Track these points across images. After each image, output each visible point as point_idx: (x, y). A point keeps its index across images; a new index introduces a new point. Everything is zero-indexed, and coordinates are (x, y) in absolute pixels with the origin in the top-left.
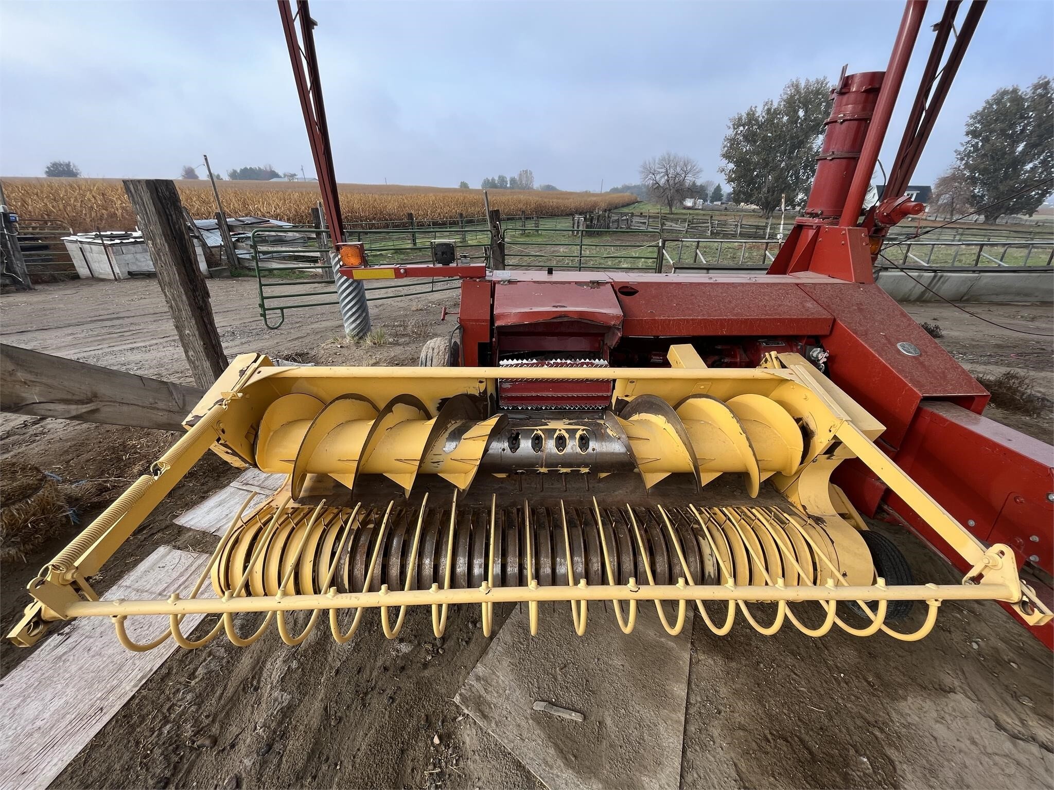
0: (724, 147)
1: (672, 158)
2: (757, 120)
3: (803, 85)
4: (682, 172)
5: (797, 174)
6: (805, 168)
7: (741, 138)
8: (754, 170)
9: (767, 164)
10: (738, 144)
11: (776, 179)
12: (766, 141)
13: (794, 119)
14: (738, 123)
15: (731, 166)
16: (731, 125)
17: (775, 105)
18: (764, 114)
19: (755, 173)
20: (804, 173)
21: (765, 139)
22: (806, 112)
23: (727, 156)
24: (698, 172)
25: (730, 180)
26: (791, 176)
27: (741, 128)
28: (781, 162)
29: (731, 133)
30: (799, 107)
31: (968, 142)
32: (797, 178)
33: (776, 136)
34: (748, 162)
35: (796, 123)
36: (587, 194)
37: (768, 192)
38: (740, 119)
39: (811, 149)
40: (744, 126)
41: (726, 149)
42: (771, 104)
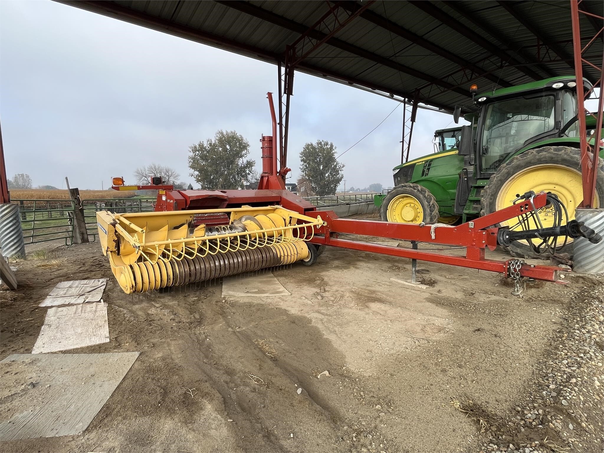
0: (190, 162)
1: (157, 167)
2: (205, 149)
3: (225, 133)
4: (165, 176)
5: (234, 177)
6: (238, 174)
7: (199, 158)
8: (211, 175)
9: (217, 172)
10: (197, 161)
11: (225, 180)
12: (213, 160)
13: (225, 150)
14: (195, 150)
15: (197, 173)
16: (190, 150)
17: (213, 142)
18: (208, 146)
19: (212, 177)
20: (238, 177)
21: (212, 159)
22: (230, 147)
23: (192, 167)
24: (177, 176)
25: (198, 181)
26: (232, 179)
27: (197, 152)
28: (225, 171)
29: (192, 154)
30: (226, 144)
31: (303, 164)
32: (235, 179)
33: (218, 157)
34: (206, 171)
35: (227, 151)
36: (90, 191)
38: (195, 147)
39: (238, 165)
40: (198, 151)
41: (191, 163)
42: (211, 141)
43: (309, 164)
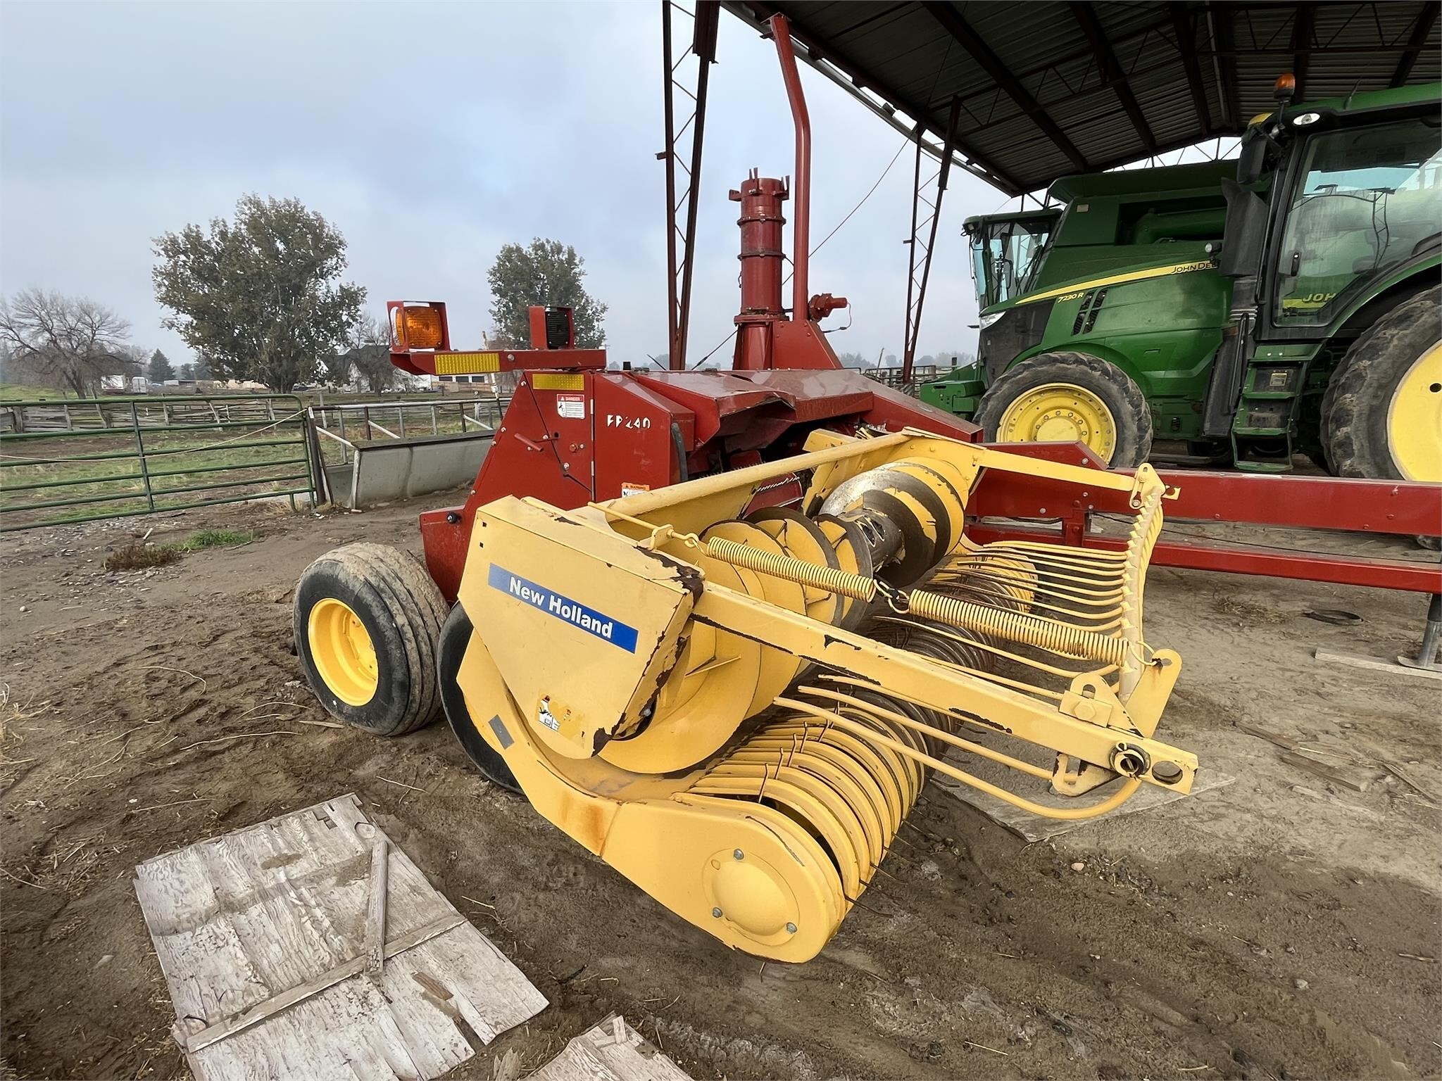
0: (159, 286)
1: (47, 298)
2: (207, 247)
3: (267, 205)
4: (80, 326)
5: (305, 332)
6: (316, 324)
7: (189, 273)
8: (233, 326)
10: (185, 282)
11: (279, 340)
12: (238, 280)
13: (273, 254)
14: (172, 249)
15: (186, 318)
16: (159, 249)
17: (231, 229)
18: (217, 239)
19: (237, 331)
20: (318, 332)
21: (233, 278)
22: (286, 244)
23: (168, 300)
24: (121, 327)
25: (194, 342)
26: (300, 336)
27: (183, 257)
28: (276, 314)
29: (163, 262)
30: (274, 236)
32: (310, 338)
33: (252, 275)
34: (217, 314)
35: (277, 258)
37: (272, 360)
38: (174, 242)
39: (314, 297)
40: (185, 253)
41: (164, 289)
42: (225, 226)
43: (513, 300)
